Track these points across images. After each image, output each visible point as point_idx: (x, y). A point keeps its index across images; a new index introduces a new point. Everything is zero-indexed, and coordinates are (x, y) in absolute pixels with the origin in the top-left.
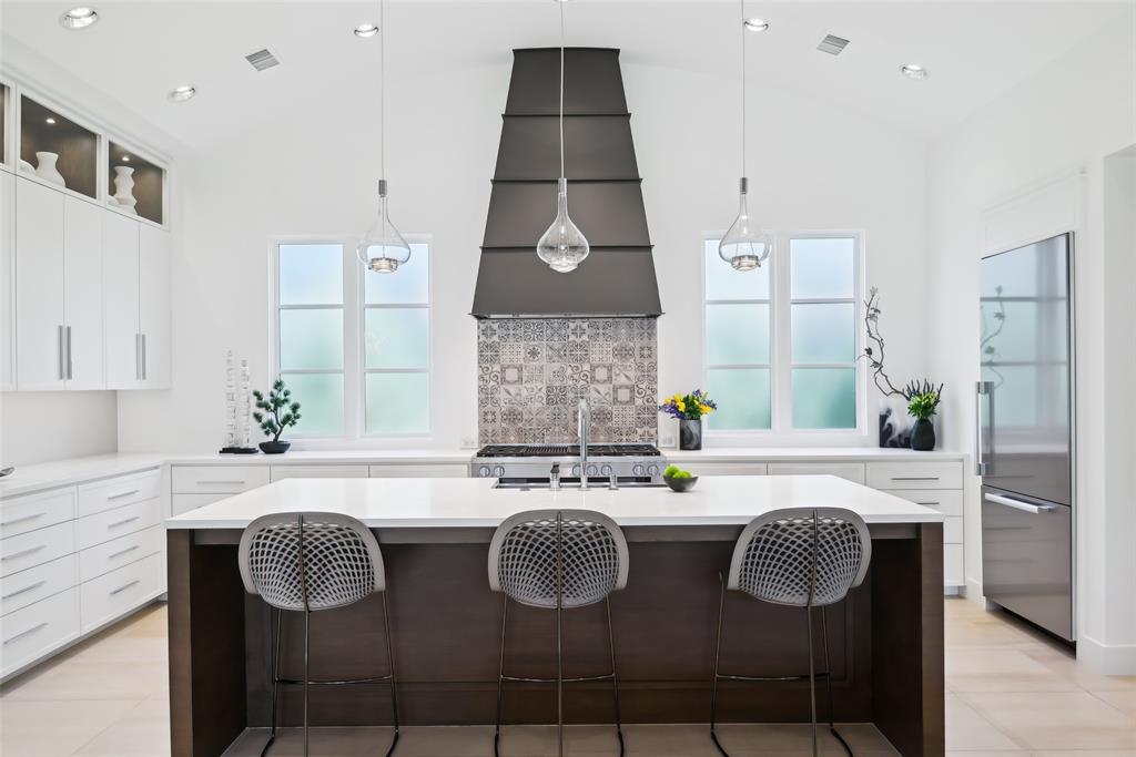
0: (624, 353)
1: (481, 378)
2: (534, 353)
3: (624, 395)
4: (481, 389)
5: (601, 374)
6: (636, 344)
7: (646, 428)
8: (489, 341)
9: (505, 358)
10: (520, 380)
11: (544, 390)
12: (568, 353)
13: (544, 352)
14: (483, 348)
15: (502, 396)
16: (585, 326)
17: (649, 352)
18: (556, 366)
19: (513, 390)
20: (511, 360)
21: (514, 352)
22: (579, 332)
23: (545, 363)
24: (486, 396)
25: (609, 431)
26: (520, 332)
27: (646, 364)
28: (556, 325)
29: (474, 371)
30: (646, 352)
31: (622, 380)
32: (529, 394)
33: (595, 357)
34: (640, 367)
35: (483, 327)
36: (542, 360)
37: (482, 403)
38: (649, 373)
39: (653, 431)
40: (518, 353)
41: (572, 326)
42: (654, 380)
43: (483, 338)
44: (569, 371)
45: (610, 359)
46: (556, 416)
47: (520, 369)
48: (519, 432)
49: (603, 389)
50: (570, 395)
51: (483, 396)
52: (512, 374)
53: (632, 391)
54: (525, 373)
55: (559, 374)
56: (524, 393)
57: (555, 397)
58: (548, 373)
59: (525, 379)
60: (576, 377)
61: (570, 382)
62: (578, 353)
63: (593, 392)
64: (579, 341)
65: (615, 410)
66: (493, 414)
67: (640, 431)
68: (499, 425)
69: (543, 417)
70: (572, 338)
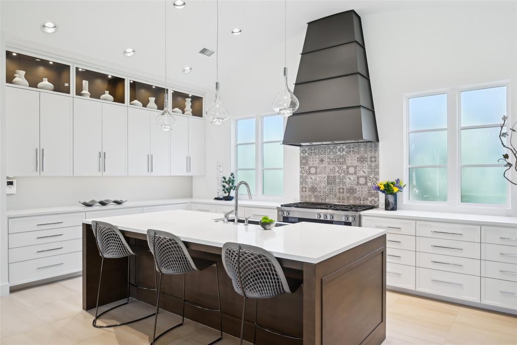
0: (362, 160)
1: (301, 172)
2: (322, 161)
3: (362, 181)
4: (301, 177)
5: (352, 170)
6: (368, 155)
7: (373, 198)
8: (304, 156)
9: (310, 163)
10: (316, 172)
11: (326, 178)
12: (337, 160)
13: (326, 160)
14: (302, 158)
15: (309, 180)
16: (344, 147)
17: (375, 159)
18: (331, 167)
19: (313, 177)
20: (313, 164)
21: (314, 161)
22: (341, 150)
23: (326, 165)
24: (303, 180)
25: (355, 198)
26: (317, 151)
27: (373, 165)
28: (331, 147)
29: (299, 169)
30: (373, 159)
31: (361, 173)
32: (320, 180)
33: (349, 162)
34: (370, 167)
35: (302, 149)
36: (325, 164)
37: (301, 183)
38: (375, 170)
39: (376, 199)
40: (316, 161)
41: (339, 147)
42: (377, 173)
43: (302, 154)
44: (337, 169)
45: (356, 163)
46: (331, 190)
47: (316, 168)
48: (316, 196)
49: (352, 177)
50: (337, 180)
51: (302, 180)
52: (313, 170)
53: (366, 179)
54: (318, 170)
55: (333, 170)
56: (318, 179)
57: (331, 181)
58: (328, 170)
59: (318, 173)
60: (340, 172)
61: (337, 174)
62: (341, 161)
63: (347, 178)
64: (341, 154)
65: (358, 188)
66: (305, 188)
67: (370, 199)
68: (308, 193)
69: (326, 190)
70: (339, 153)
